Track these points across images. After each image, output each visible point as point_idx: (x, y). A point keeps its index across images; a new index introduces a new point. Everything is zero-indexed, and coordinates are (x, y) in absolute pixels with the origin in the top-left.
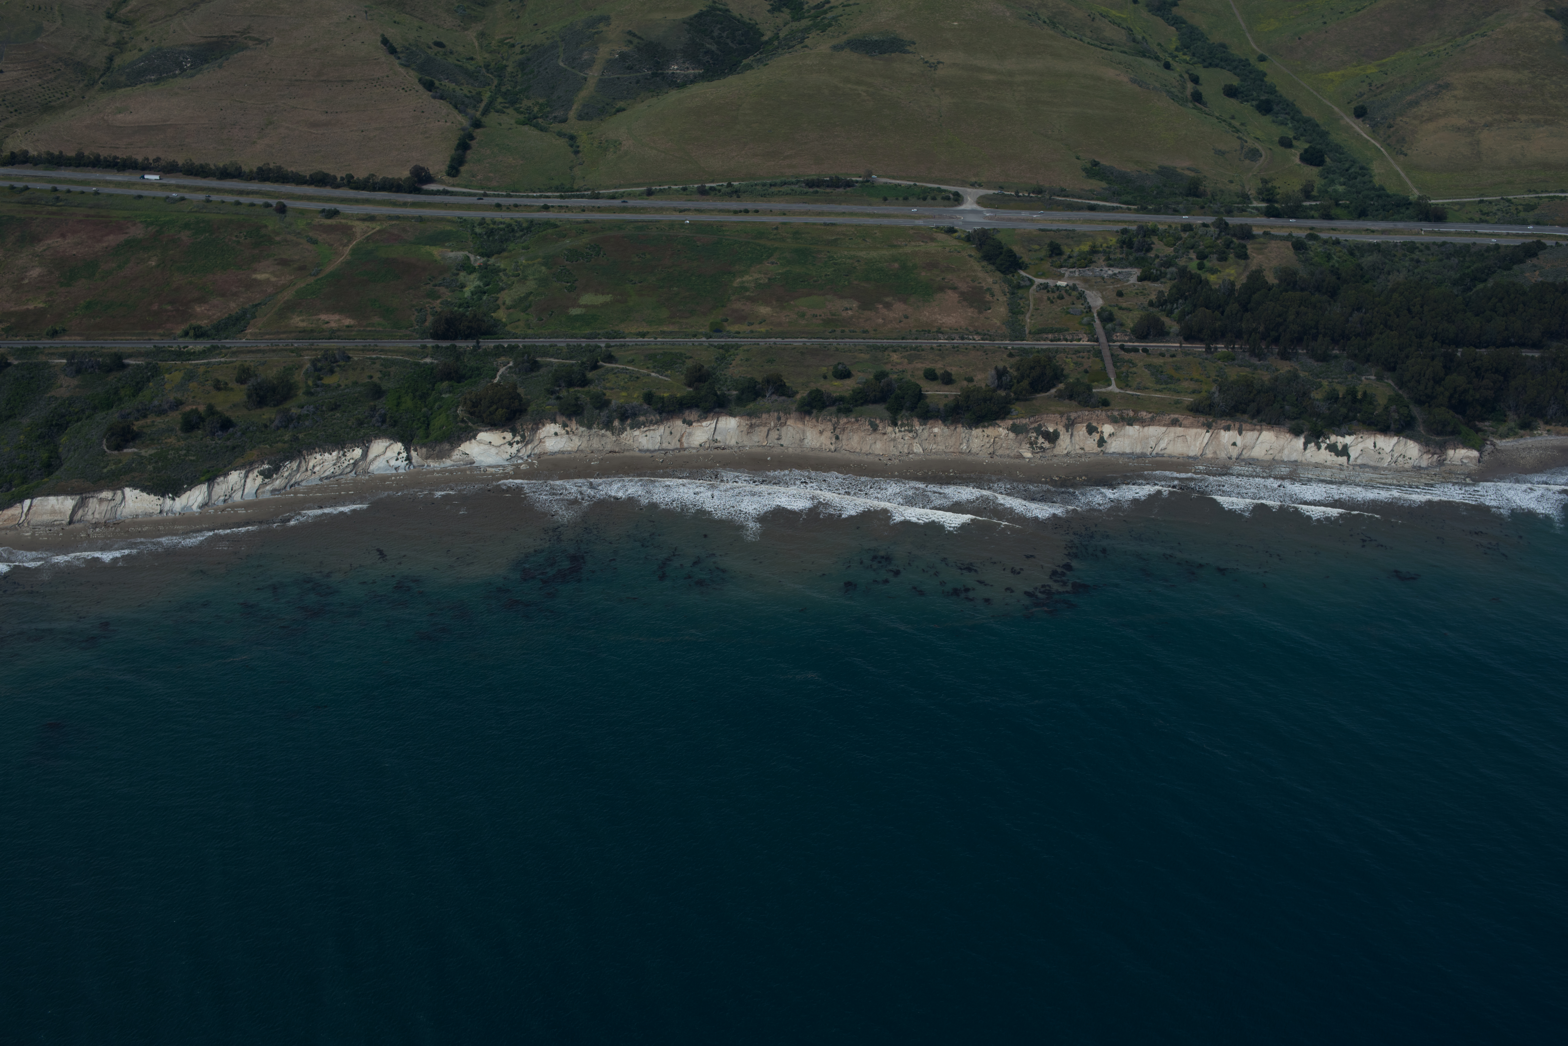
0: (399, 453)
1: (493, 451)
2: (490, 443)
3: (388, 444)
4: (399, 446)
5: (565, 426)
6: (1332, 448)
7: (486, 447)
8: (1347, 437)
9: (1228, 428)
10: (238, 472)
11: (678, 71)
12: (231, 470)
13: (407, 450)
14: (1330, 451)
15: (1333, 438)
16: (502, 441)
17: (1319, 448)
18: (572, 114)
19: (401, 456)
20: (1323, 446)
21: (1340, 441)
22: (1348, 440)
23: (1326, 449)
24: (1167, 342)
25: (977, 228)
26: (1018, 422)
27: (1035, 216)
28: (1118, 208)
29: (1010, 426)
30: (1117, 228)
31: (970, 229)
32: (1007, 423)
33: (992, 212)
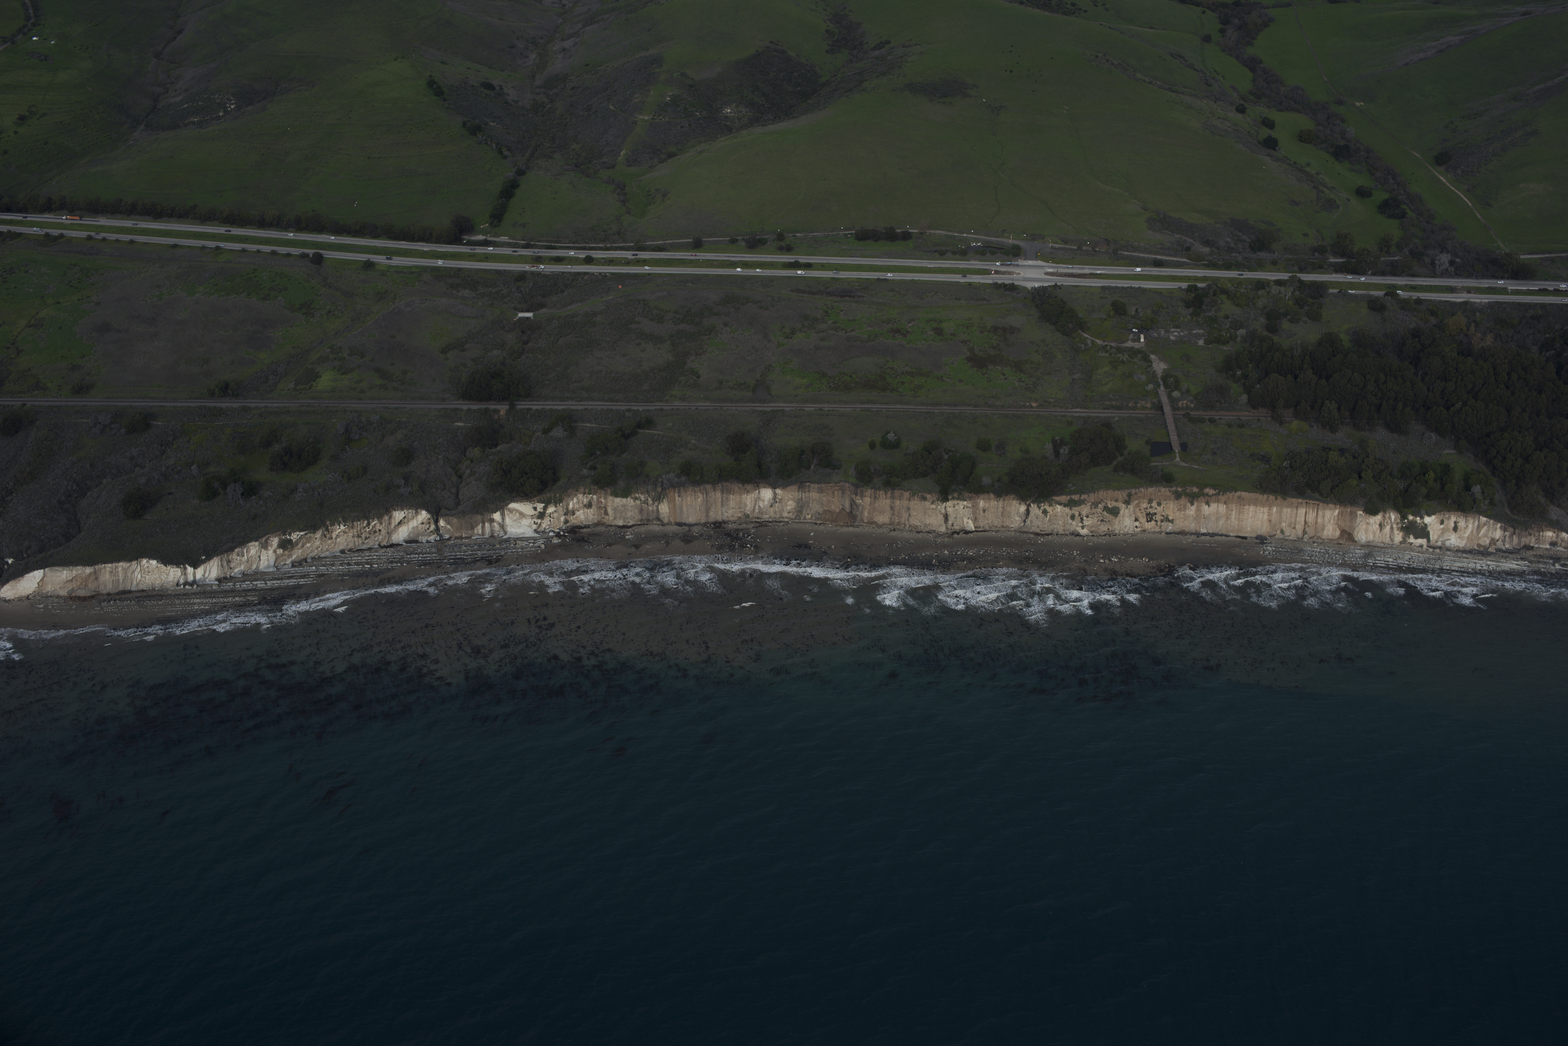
0: (425, 521)
1: (524, 522)
2: (522, 513)
3: (412, 512)
4: (426, 515)
6: (1411, 529)
7: (518, 517)
8: (1427, 517)
10: (254, 544)
11: (732, 115)
13: (436, 518)
14: (1408, 533)
15: (1411, 518)
16: (533, 512)
17: (1396, 529)
18: (620, 160)
19: (427, 523)
20: (1401, 527)
21: (1419, 521)
22: (1428, 520)
23: (1404, 530)
24: (1234, 411)
25: (1037, 285)
26: (1076, 497)
27: (1099, 272)
28: (1188, 264)
29: (1066, 502)
30: (1184, 285)
31: (1029, 285)
32: (1064, 498)
33: (1053, 267)
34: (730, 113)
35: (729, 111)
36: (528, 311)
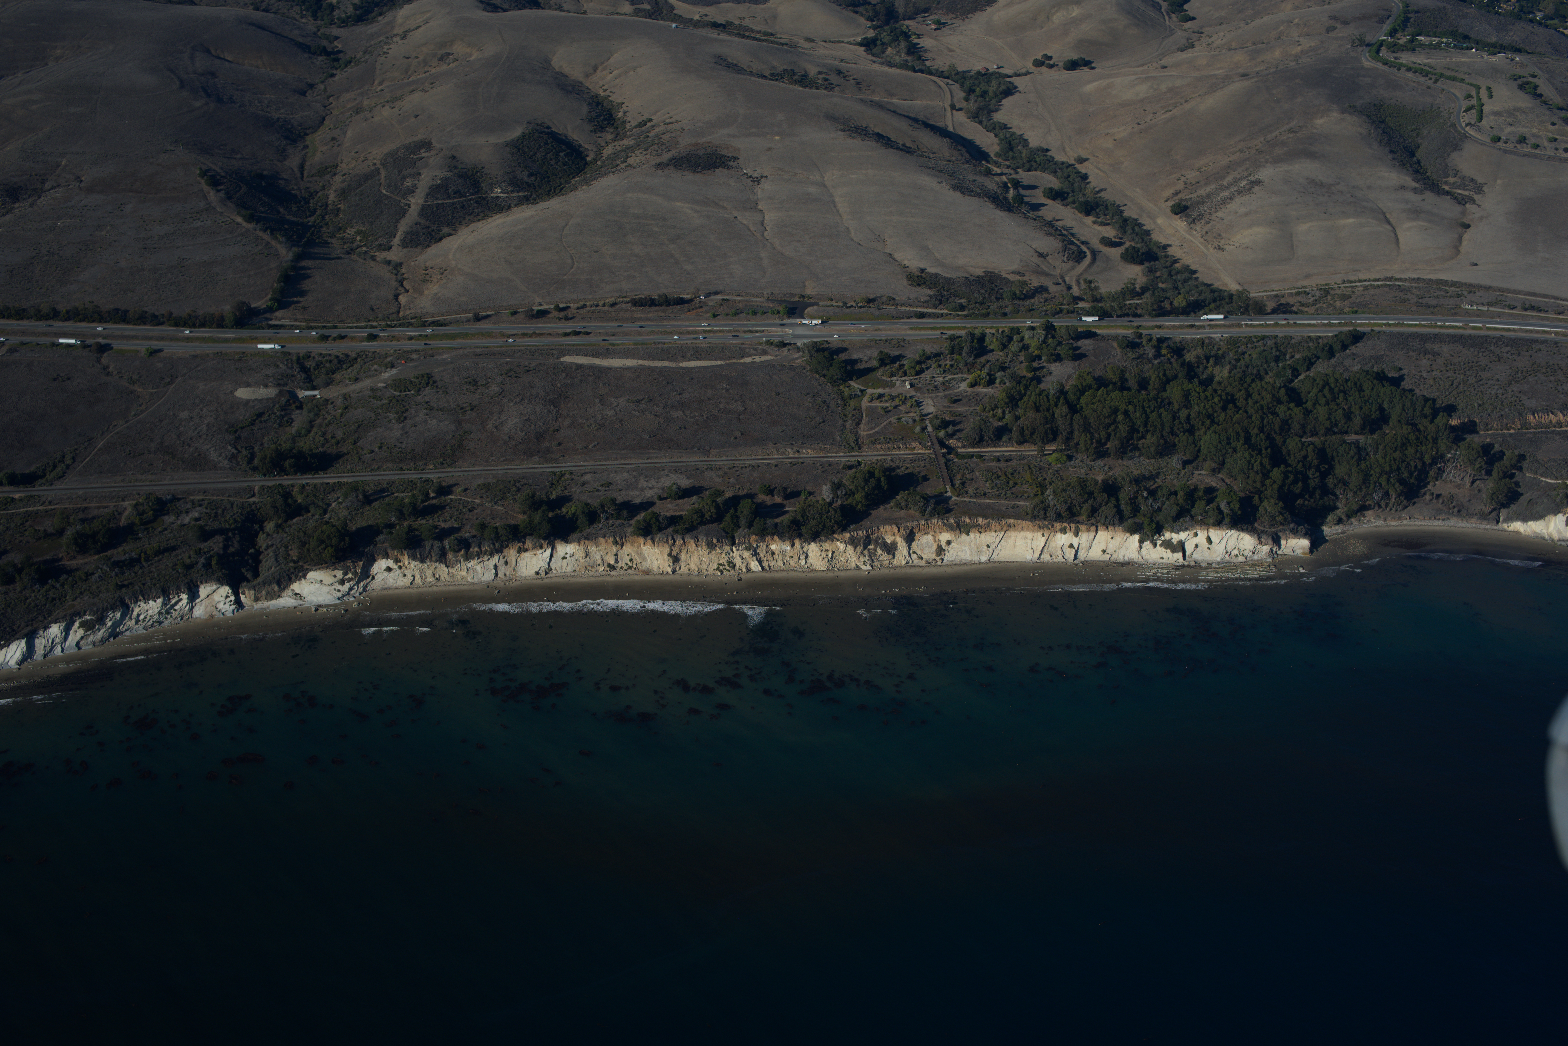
0: (227, 597)
1: (325, 589)
2: (321, 581)
3: (214, 587)
4: (226, 590)
5: (397, 561)
6: (1168, 545)
7: (317, 586)
8: (1181, 533)
9: (1064, 531)
10: (58, 625)
11: (501, 195)
12: (51, 622)
13: (236, 594)
14: (1166, 548)
15: (1167, 535)
16: (333, 580)
17: (1155, 546)
18: (396, 241)
19: (229, 599)
20: (1159, 542)
21: (1176, 537)
22: (1183, 536)
23: (1161, 545)
24: (1000, 446)
25: (806, 341)
26: (856, 535)
28: (947, 315)
29: (847, 539)
30: (946, 334)
31: (800, 342)
32: (845, 536)
35: (499, 191)
36: (314, 389)
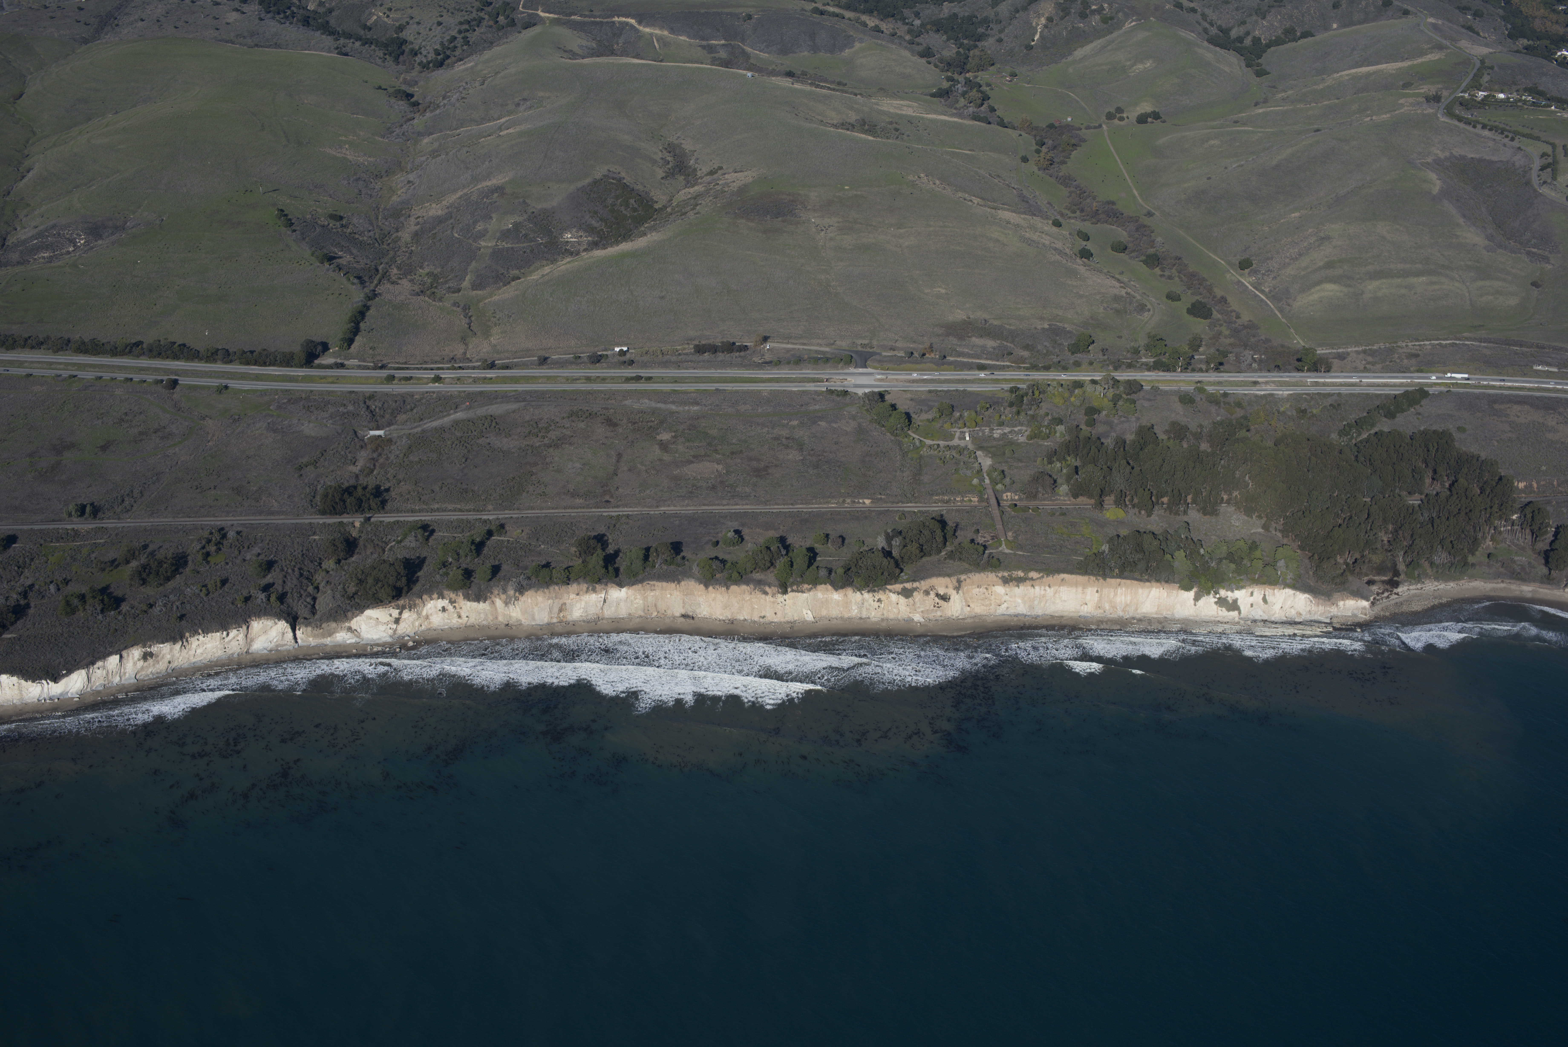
0: (284, 632)
1: (381, 628)
2: (377, 619)
3: (271, 622)
4: (284, 625)
5: (452, 602)
6: (1222, 602)
7: (373, 623)
8: (1237, 591)
11: (572, 240)
12: (112, 653)
13: (293, 628)
14: (1220, 605)
15: (1223, 593)
16: (388, 618)
17: (1209, 602)
18: (466, 284)
19: (286, 634)
20: (1214, 600)
21: (1230, 595)
22: (1238, 594)
23: (1216, 603)
24: (1056, 500)
25: (867, 390)
26: (908, 585)
27: (925, 377)
28: (1008, 367)
29: (900, 590)
30: (1007, 386)
31: (860, 392)
32: (898, 587)
33: (883, 374)
34: (571, 238)
35: (569, 236)
36: (378, 429)
